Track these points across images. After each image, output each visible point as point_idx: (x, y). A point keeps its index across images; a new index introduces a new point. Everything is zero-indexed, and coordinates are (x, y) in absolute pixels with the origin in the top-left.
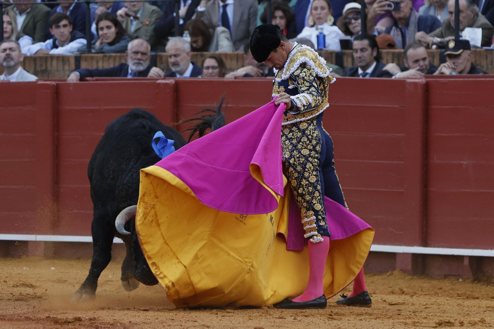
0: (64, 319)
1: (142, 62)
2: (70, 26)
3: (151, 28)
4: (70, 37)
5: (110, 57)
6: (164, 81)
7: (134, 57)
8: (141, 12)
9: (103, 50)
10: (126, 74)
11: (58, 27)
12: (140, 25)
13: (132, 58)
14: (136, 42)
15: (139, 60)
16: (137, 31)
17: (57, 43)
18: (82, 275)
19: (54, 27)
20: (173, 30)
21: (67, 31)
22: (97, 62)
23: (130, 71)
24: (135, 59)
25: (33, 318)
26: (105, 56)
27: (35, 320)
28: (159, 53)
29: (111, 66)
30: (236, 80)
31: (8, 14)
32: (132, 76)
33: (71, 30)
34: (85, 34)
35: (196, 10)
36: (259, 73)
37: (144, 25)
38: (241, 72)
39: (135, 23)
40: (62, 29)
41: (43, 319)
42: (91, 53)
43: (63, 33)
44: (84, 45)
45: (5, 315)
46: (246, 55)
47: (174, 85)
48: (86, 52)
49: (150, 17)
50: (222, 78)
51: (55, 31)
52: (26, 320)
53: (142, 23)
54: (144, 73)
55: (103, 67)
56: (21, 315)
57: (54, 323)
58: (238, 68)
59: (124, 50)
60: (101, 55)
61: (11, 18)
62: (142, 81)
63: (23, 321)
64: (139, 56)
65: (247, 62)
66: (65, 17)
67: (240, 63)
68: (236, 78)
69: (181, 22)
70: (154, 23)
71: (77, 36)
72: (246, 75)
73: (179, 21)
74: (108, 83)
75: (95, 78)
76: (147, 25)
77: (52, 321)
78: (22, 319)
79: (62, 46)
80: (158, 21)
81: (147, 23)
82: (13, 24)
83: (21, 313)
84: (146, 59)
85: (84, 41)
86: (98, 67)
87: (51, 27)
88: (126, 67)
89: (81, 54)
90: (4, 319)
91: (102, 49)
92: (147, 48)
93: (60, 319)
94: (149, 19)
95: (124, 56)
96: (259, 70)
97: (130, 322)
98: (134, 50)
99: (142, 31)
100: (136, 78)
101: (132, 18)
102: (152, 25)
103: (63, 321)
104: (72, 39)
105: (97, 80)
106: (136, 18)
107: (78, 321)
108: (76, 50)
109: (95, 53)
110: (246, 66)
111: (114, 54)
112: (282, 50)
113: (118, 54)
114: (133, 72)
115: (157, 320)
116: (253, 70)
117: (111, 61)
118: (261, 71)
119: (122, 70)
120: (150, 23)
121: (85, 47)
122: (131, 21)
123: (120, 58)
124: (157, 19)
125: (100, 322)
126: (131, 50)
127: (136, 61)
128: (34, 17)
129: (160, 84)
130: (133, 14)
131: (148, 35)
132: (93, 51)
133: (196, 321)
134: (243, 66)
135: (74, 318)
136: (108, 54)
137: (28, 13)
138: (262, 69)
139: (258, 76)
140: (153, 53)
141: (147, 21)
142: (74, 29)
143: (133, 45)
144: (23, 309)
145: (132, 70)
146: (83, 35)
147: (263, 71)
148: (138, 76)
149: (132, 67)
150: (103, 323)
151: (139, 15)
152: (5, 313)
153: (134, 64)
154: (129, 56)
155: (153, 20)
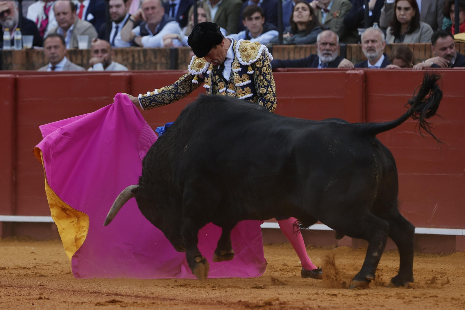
0: (254, 304)
1: (331, 52)
2: (263, 18)
3: (341, 20)
4: (262, 29)
5: (301, 48)
6: (353, 72)
7: (323, 48)
8: (331, 4)
9: (295, 42)
10: (317, 65)
11: (250, 19)
12: (330, 17)
13: (320, 49)
14: (324, 33)
15: (328, 50)
16: (327, 22)
17: (250, 34)
18: (273, 260)
19: (246, 19)
20: (362, 22)
21: (259, 23)
22: (289, 53)
23: (320, 62)
24: (324, 50)
25: (225, 302)
26: (296, 48)
27: (227, 304)
28: (349, 45)
29: (303, 57)
30: (423, 70)
31: (202, 7)
32: (322, 67)
33: (263, 22)
34: (277, 25)
35: (385, 2)
36: (446, 64)
37: (334, 17)
38: (429, 62)
39: (325, 15)
40: (254, 22)
41: (235, 303)
42: (284, 44)
43: (255, 25)
44: (275, 37)
45: (198, 299)
46: (433, 46)
47: (363, 75)
48: (278, 44)
49: (340, 10)
50: (411, 68)
51: (248, 24)
52: (218, 304)
53: (332, 15)
54: (335, 64)
55: (294, 58)
56: (213, 299)
57: (245, 307)
58: (426, 59)
59: (314, 41)
60: (292, 46)
61: (205, 10)
62: (332, 71)
63: (215, 305)
64: (328, 47)
65: (434, 52)
66: (257, 10)
67: (427, 54)
68: (423, 68)
69: (371, 14)
70: (344, 15)
71: (269, 28)
72: (434, 66)
73: (368, 13)
74: (299, 74)
75: (286, 69)
76: (337, 17)
77: (243, 305)
78: (214, 303)
79: (255, 37)
80: (348, 13)
81: (338, 15)
82: (208, 16)
83: (214, 298)
84: (335, 50)
85: (276, 33)
86: (289, 58)
87: (244, 19)
88: (316, 58)
89: (273, 45)
90: (197, 303)
91: (293, 40)
92: (335, 39)
93: (251, 304)
94: (339, 12)
95: (314, 47)
96: (446, 60)
97: (319, 306)
98: (322, 41)
99: (332, 23)
100: (326, 68)
101: (322, 10)
102: (342, 17)
103: (254, 305)
104: (265, 31)
105: (288, 71)
106: (326, 11)
107: (268, 305)
108: (268, 41)
109: (287, 44)
110: (433, 57)
111: (305, 46)
112: (220, 47)
113: (309, 46)
114: (323, 63)
115: (345, 305)
116: (440, 61)
117: (302, 52)
118: (449, 62)
119: (312, 61)
120: (339, 15)
121: (277, 38)
122: (322, 13)
123: (311, 48)
124: (346, 11)
125: (290, 306)
126: (320, 41)
127: (325, 52)
128: (225, 10)
129: (349, 74)
130: (324, 7)
131: (338, 26)
132: (285, 42)
133: (383, 306)
134: (431, 57)
135: (264, 303)
136: (299, 46)
137: (219, 6)
138: (448, 60)
139: (446, 66)
140: (343, 45)
141: (338, 13)
142: (266, 21)
143: (322, 36)
144: (215, 293)
145: (321, 61)
146: (275, 27)
147: (450, 61)
148: (328, 67)
149: (322, 58)
150: (292, 307)
151: (329, 8)
152: (198, 298)
153: (324, 54)
154: (318, 48)
155: (343, 12)
